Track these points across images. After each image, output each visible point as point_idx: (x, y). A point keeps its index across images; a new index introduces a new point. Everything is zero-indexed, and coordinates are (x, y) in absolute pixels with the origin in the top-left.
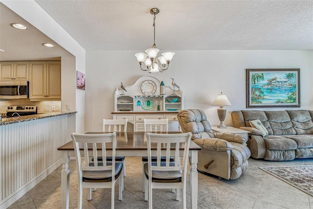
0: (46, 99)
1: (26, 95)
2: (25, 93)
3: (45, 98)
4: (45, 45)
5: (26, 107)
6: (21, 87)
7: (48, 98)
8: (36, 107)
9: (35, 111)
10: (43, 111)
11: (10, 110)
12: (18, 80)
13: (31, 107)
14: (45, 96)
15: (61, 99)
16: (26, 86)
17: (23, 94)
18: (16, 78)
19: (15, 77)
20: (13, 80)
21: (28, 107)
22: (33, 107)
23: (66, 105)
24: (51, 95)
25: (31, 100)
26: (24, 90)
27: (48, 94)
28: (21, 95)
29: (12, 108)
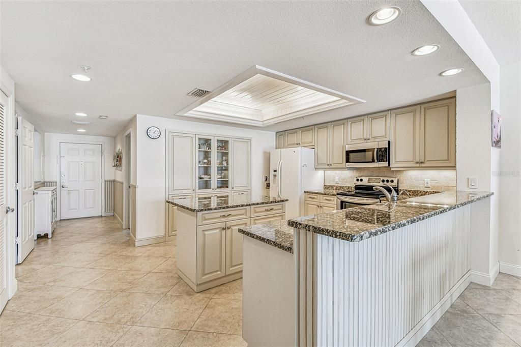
0: (420, 167)
1: (387, 161)
2: (385, 159)
3: (418, 165)
4: (444, 74)
5: (382, 179)
6: (379, 150)
7: (422, 165)
8: (397, 179)
9: (396, 186)
10: (407, 186)
11: (359, 183)
12: (373, 140)
13: (390, 179)
14: (417, 163)
15: (455, 167)
16: (387, 148)
17: (382, 160)
18: (370, 138)
19: (368, 137)
20: (366, 141)
21: (385, 179)
22: (393, 179)
23: (468, 179)
24: (428, 161)
25: (392, 169)
26: (383, 154)
27: (422, 160)
28: (379, 162)
29: (361, 180)
